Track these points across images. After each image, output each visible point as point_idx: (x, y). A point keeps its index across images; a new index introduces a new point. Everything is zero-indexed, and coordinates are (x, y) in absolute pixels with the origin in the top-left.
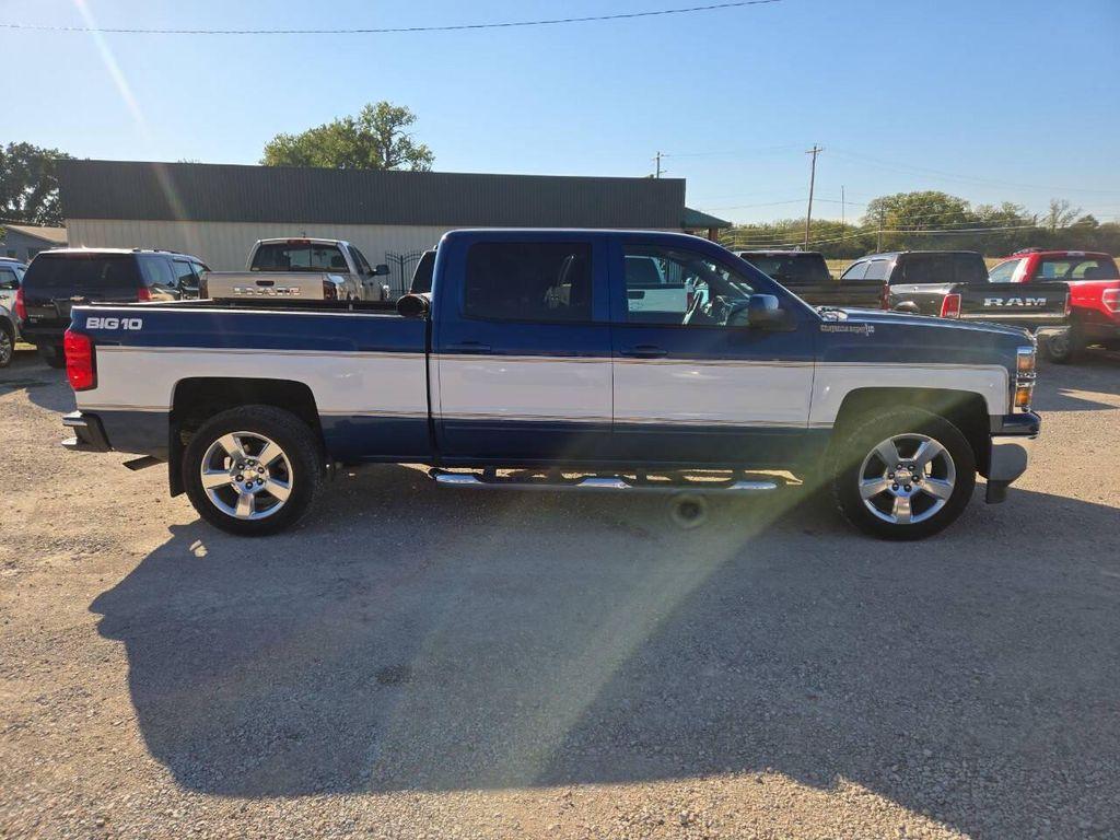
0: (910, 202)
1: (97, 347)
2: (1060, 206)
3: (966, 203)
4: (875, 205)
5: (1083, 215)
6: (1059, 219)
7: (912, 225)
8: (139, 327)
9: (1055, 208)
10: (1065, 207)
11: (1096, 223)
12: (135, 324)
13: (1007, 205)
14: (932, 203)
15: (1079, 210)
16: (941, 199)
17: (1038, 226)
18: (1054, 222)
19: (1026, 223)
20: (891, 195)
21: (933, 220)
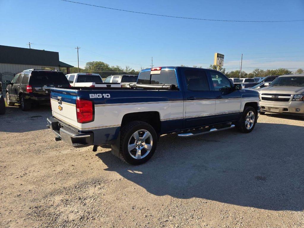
0: (96, 64)
1: (95, 105)
2: (128, 67)
3: (108, 65)
4: (88, 64)
5: (132, 69)
6: (128, 70)
7: (97, 70)
8: (109, 97)
9: (127, 67)
10: (129, 67)
11: (135, 71)
12: (108, 96)
13: (117, 66)
14: (101, 65)
15: (131, 68)
16: (103, 64)
17: (124, 71)
18: (127, 71)
19: (121, 71)
20: (91, 62)
21: (102, 69)
